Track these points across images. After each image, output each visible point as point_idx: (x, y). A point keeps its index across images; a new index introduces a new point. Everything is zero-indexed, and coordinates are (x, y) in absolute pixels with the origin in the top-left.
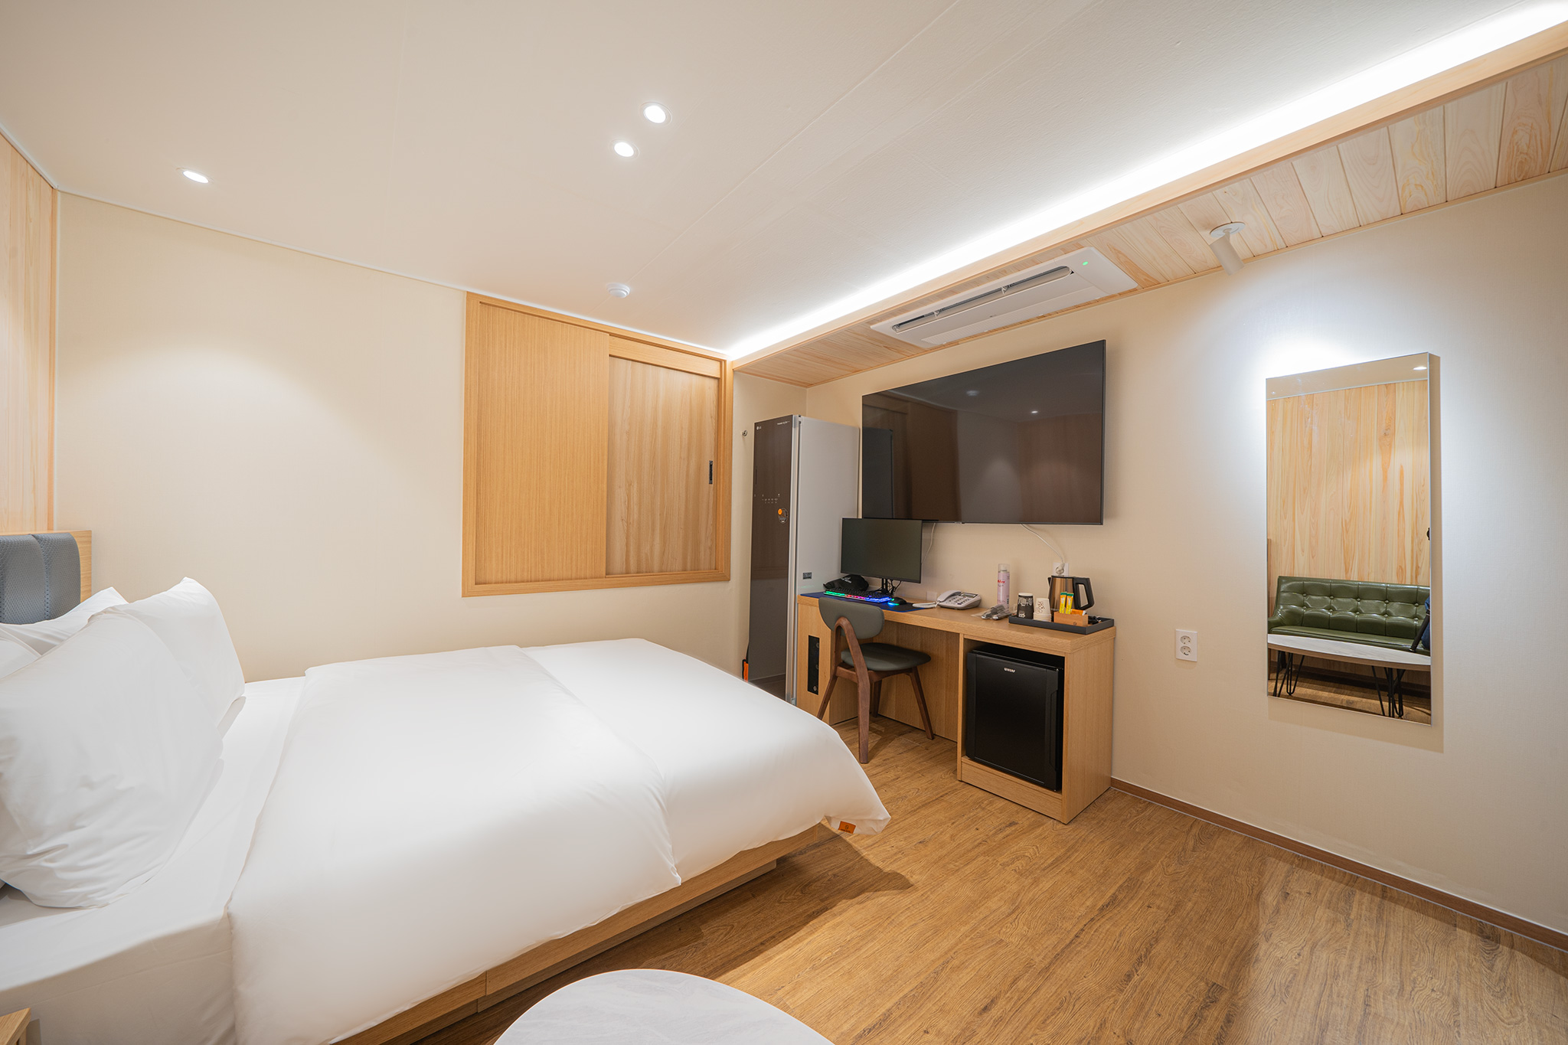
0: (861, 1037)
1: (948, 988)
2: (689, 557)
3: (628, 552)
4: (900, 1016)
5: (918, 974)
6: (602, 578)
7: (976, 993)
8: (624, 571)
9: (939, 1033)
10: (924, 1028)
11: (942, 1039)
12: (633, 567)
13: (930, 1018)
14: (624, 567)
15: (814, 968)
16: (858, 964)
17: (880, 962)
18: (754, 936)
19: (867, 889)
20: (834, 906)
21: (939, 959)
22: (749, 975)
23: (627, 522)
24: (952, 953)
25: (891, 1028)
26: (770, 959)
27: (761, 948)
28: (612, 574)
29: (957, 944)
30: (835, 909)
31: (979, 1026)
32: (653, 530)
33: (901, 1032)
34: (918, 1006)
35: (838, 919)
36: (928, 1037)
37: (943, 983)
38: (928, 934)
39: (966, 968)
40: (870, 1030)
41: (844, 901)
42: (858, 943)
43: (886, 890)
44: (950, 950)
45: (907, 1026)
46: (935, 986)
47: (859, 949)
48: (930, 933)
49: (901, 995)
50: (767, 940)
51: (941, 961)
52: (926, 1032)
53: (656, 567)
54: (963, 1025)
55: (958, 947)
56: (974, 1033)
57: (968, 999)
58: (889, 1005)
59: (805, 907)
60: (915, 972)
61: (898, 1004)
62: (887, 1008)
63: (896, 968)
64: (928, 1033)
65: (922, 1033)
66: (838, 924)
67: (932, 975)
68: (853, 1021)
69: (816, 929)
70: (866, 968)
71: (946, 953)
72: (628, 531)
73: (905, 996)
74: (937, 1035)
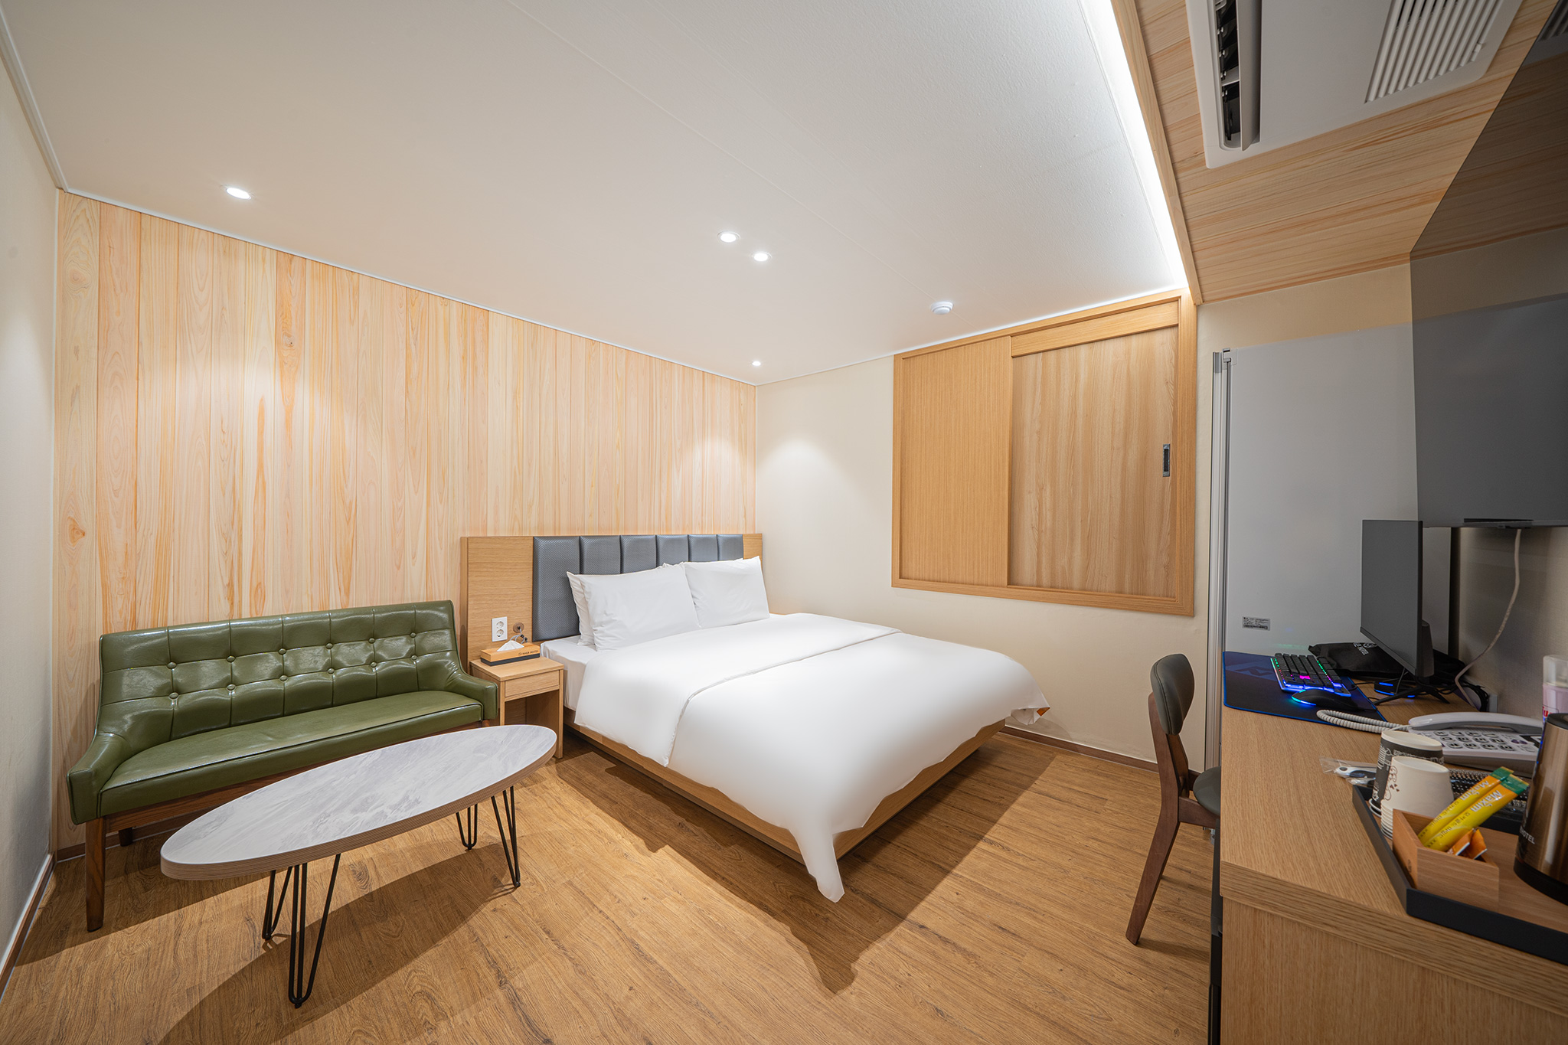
0: (632, 942)
1: (678, 1013)
2: (1127, 576)
3: (1039, 563)
4: (648, 970)
5: (695, 988)
6: (1004, 587)
7: (671, 1040)
8: (1035, 583)
9: (628, 998)
10: (635, 987)
11: (623, 1000)
12: (1045, 581)
13: (645, 993)
14: (1035, 579)
15: (699, 911)
16: (705, 940)
17: (709, 956)
18: (731, 873)
19: (814, 947)
20: (778, 920)
21: (717, 1009)
22: (692, 875)
23: (1038, 531)
24: (726, 1023)
25: (638, 963)
26: (708, 884)
27: (720, 879)
28: (1017, 585)
29: (739, 1030)
30: (774, 922)
31: (632, 1035)
32: (1072, 540)
33: (633, 969)
34: (658, 984)
35: (760, 924)
36: (626, 990)
37: (683, 1009)
38: (751, 1001)
39: (705, 1035)
40: (638, 949)
41: (789, 928)
42: (731, 940)
43: (817, 965)
44: (729, 1022)
45: (639, 975)
46: (680, 1001)
47: (723, 940)
48: (753, 1004)
49: (671, 972)
50: (727, 881)
51: (713, 1011)
52: (631, 989)
53: (1076, 583)
54: (635, 1020)
55: (735, 1031)
56: (625, 1029)
57: (664, 1031)
58: (661, 962)
59: (772, 900)
60: (698, 985)
61: (662, 968)
62: (658, 961)
63: (702, 969)
64: (630, 990)
65: (630, 985)
66: (752, 923)
67: (694, 1000)
68: (647, 937)
69: (745, 909)
70: (701, 946)
71: (724, 1017)
72: (1039, 539)
73: (669, 975)
74: (627, 997)
